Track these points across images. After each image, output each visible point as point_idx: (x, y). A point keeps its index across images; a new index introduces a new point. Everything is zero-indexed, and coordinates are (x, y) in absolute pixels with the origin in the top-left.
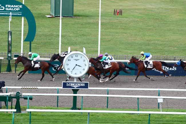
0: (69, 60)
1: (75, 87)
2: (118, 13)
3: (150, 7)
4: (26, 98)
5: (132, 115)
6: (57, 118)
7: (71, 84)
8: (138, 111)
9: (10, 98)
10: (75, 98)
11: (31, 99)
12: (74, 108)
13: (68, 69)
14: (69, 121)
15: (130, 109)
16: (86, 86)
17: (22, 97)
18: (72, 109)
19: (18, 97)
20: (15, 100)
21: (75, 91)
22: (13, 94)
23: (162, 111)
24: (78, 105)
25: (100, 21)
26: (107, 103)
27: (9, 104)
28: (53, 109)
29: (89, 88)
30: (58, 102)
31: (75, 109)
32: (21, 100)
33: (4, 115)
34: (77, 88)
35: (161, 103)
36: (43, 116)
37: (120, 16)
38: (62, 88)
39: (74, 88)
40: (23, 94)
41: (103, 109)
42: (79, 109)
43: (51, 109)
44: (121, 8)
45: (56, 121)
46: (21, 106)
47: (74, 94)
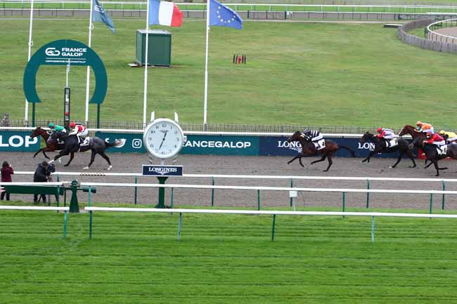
0: (152, 132)
1: (163, 173)
2: (240, 60)
3: (290, 51)
4: (86, 191)
5: (250, 217)
6: (133, 220)
7: (156, 169)
8: (259, 210)
9: (63, 190)
10: (162, 190)
11: (94, 191)
12: (161, 205)
13: (152, 146)
14: (152, 225)
15: (247, 208)
16: (179, 171)
17: (81, 188)
18: (158, 207)
19: (74, 188)
20: (69, 193)
21: (162, 180)
22: (68, 183)
23: (296, 210)
24: (167, 201)
25: (206, 73)
26: (212, 198)
27: (61, 198)
28: (129, 207)
29: (184, 175)
30: (136, 197)
31: (162, 208)
32: (79, 193)
33: (53, 216)
34: (165, 174)
35: (296, 198)
36: (112, 217)
37: (243, 65)
38: (141, 174)
39: (160, 174)
40: (82, 184)
41: (206, 207)
42: (168, 208)
43: (125, 206)
44: (244, 52)
45: (131, 225)
46: (80, 201)
47: (160, 183)
